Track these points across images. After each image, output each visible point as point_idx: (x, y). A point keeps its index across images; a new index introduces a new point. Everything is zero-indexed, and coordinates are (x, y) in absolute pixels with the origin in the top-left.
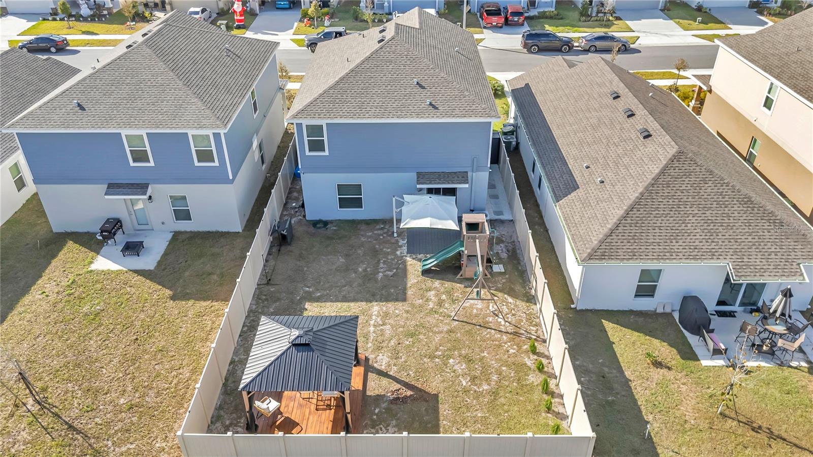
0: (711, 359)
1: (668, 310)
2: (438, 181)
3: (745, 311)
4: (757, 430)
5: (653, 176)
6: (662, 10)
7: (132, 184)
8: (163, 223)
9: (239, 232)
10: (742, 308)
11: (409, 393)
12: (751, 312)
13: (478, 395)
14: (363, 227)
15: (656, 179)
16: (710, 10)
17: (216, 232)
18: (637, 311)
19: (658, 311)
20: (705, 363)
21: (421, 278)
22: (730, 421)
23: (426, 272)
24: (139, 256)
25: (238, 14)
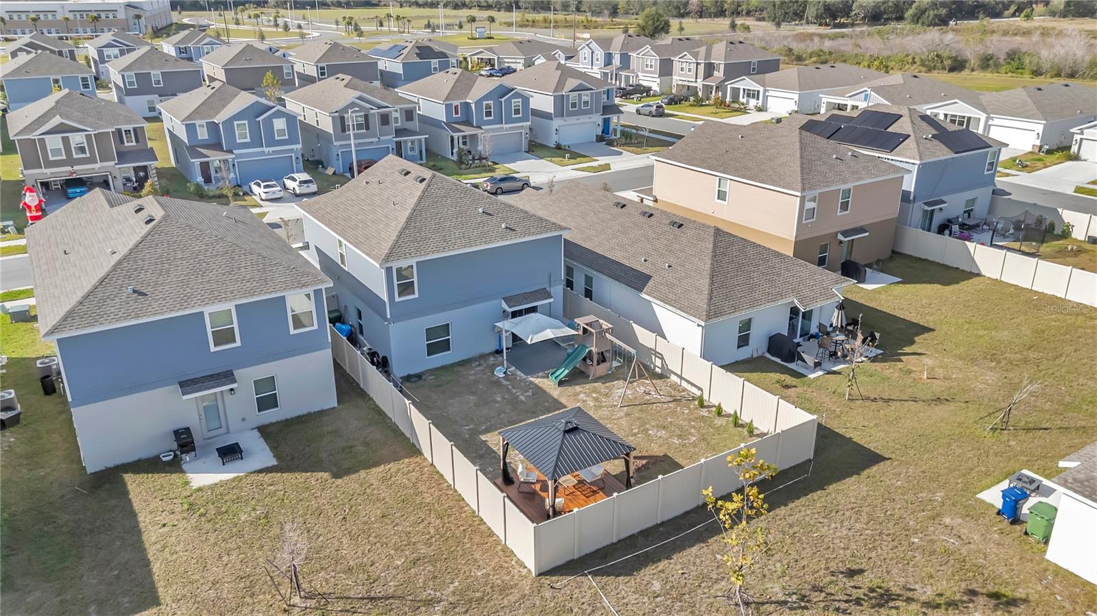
0: (814, 373)
1: (760, 354)
2: (525, 301)
3: (804, 340)
4: (875, 400)
5: (711, 250)
6: (528, 152)
7: (211, 376)
8: (244, 420)
9: (334, 408)
10: (801, 339)
11: (644, 462)
12: (809, 340)
13: (694, 445)
14: (460, 369)
15: (714, 251)
16: (569, 147)
17: (307, 415)
18: (741, 361)
19: (754, 356)
20: (812, 376)
21: (560, 389)
22: (857, 402)
23: (561, 383)
24: (242, 459)
25: (33, 208)
